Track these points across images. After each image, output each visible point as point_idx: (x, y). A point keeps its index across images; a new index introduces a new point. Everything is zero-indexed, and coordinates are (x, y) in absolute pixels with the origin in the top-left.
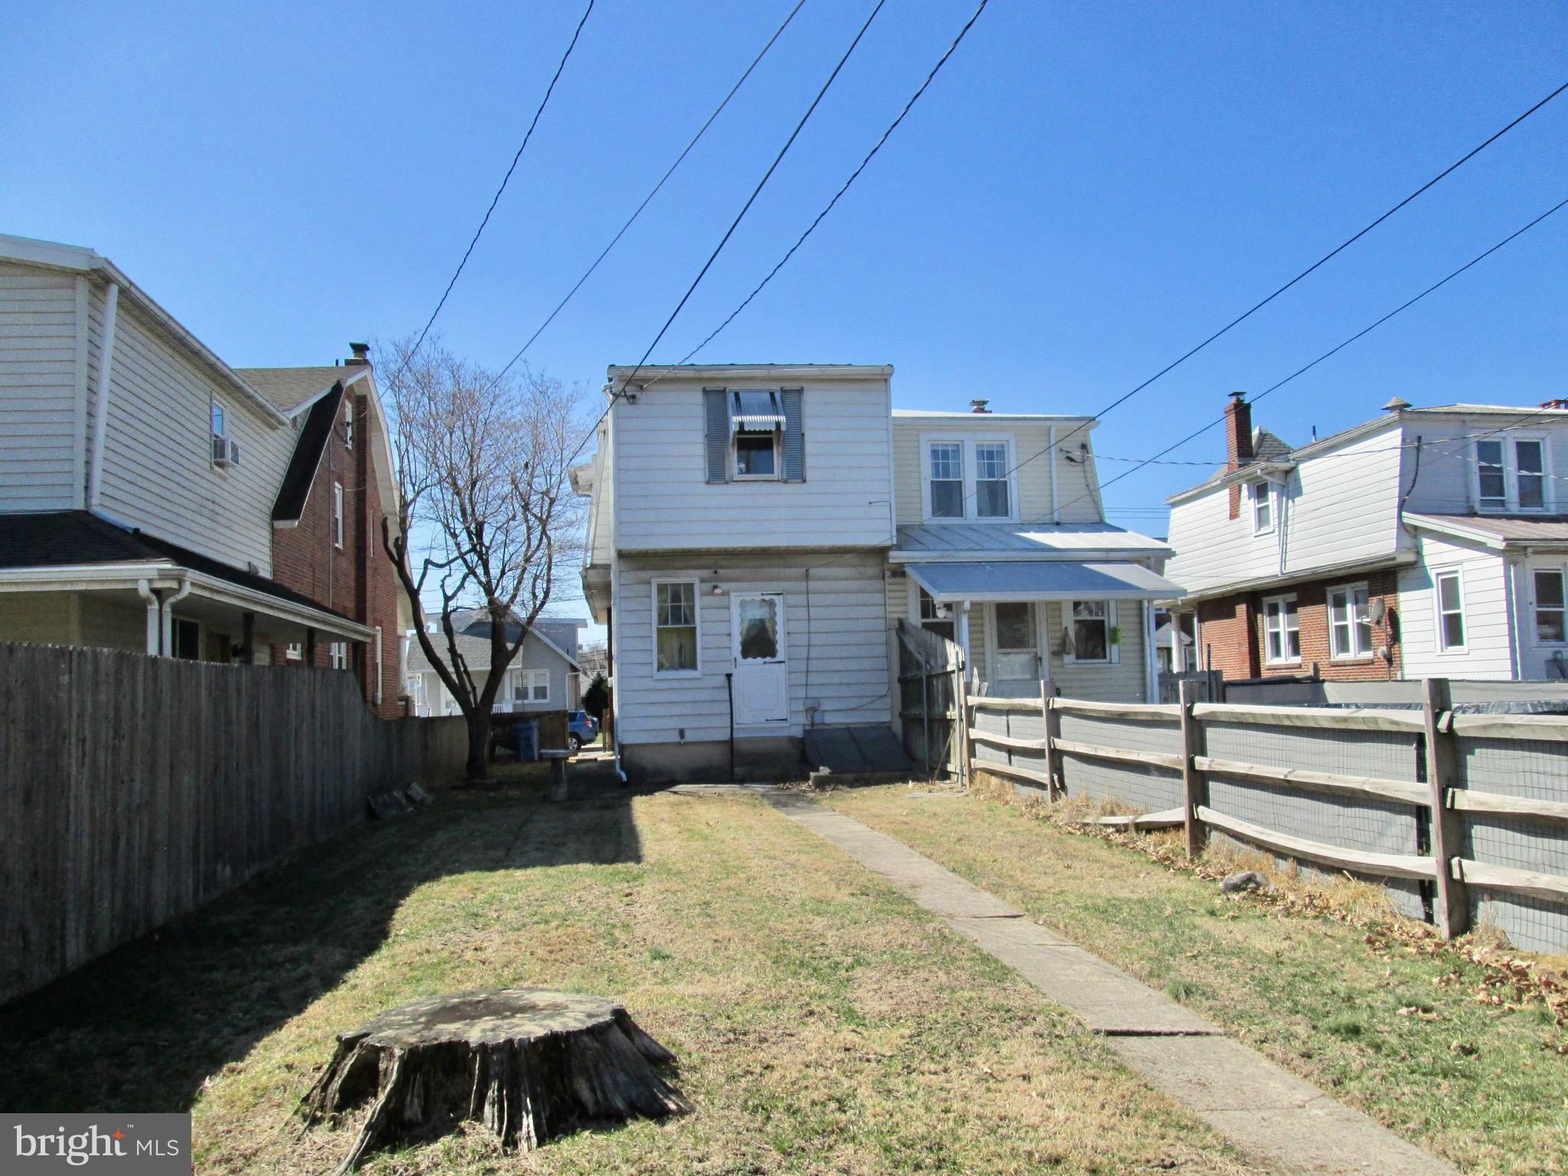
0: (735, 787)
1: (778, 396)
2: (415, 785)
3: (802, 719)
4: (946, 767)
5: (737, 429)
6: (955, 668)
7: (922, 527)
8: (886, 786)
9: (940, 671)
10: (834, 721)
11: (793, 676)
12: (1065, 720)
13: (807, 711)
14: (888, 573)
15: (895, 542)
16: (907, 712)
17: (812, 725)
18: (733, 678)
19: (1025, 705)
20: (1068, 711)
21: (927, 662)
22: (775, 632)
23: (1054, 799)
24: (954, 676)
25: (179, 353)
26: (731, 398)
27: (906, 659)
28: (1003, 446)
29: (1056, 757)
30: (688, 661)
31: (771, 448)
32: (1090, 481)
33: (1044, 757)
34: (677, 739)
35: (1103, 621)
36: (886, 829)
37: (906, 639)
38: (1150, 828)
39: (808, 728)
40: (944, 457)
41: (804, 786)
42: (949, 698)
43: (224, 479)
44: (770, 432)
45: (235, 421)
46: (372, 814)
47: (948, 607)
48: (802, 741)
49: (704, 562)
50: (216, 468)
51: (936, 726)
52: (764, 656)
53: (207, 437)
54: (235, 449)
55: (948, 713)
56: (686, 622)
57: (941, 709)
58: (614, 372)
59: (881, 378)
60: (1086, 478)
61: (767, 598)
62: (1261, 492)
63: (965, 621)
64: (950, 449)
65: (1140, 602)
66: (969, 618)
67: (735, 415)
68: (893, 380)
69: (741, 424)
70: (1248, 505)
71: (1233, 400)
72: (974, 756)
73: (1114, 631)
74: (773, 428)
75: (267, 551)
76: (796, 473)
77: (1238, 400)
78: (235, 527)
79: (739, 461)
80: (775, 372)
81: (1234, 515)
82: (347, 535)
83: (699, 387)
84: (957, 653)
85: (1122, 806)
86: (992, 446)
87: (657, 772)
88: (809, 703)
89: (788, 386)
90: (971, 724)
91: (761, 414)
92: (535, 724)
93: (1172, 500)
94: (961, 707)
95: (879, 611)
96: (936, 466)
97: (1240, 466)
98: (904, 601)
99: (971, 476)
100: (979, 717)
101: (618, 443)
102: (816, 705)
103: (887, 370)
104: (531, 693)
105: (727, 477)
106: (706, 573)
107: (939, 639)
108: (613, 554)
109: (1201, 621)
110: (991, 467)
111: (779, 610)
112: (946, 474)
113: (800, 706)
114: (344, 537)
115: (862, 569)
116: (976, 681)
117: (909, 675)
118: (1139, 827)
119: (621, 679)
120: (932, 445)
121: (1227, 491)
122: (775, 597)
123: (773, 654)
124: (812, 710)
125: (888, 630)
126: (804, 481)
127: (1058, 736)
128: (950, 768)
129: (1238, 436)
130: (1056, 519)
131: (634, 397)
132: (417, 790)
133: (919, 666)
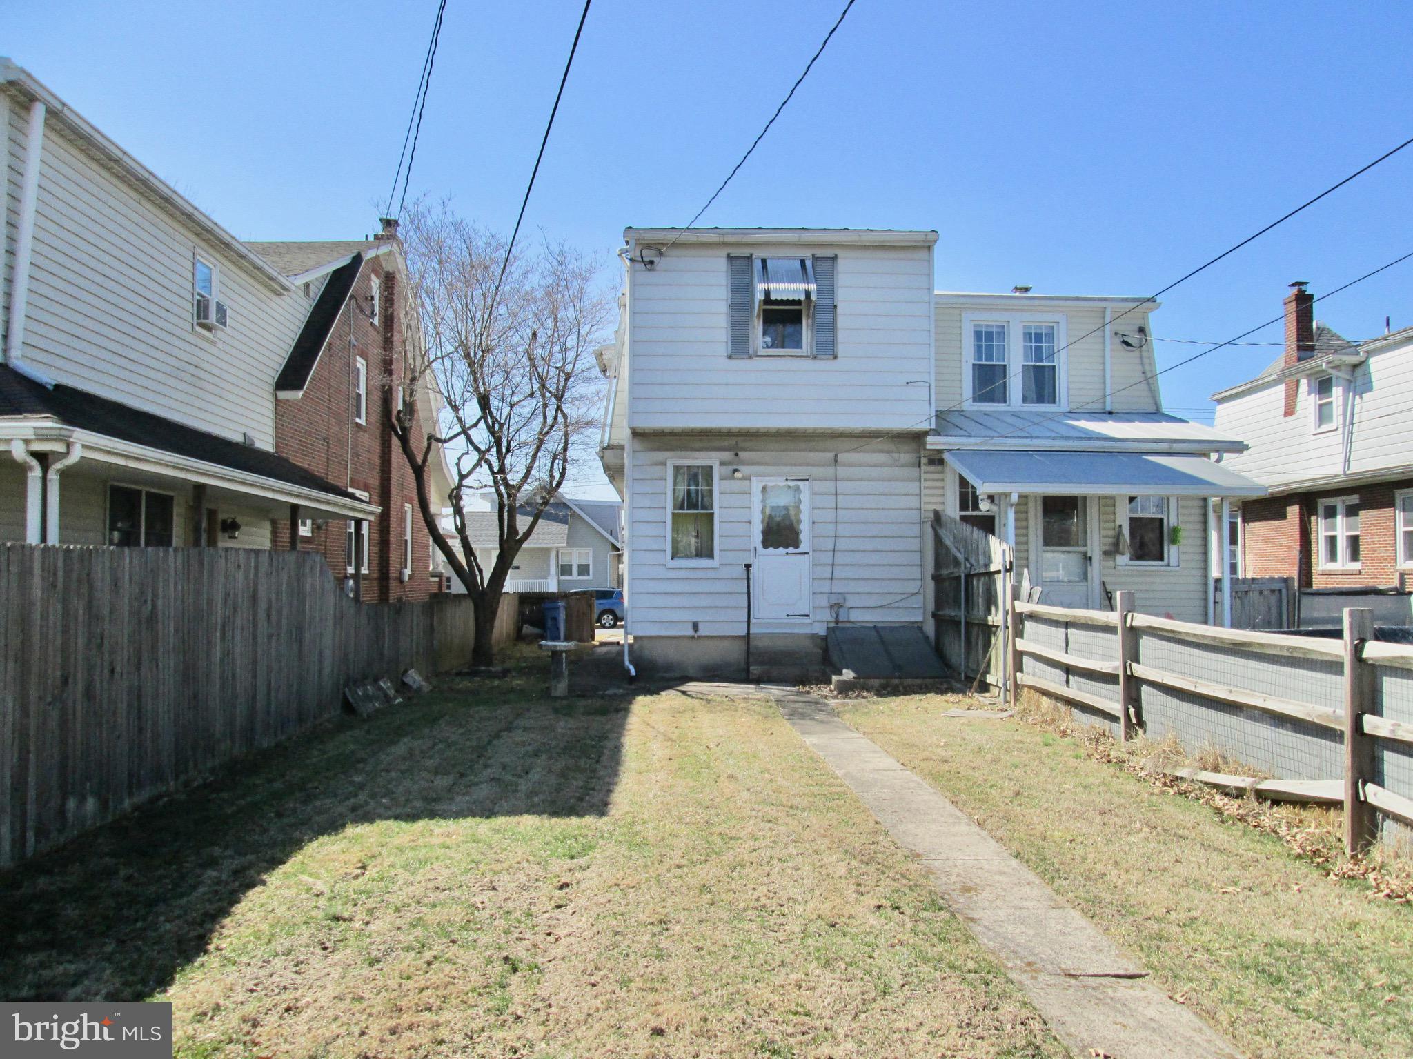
0: (750, 688)
1: (809, 264)
2: (412, 672)
3: (827, 616)
4: (985, 677)
5: (763, 298)
6: (1001, 568)
7: (961, 413)
8: (917, 697)
9: (982, 570)
10: (860, 619)
11: (818, 569)
12: (1146, 643)
13: (831, 607)
14: (924, 461)
15: (933, 426)
16: (940, 613)
17: (837, 622)
18: (752, 569)
19: (1091, 619)
20: (1153, 632)
21: (967, 559)
22: (799, 521)
23: (1128, 737)
24: (999, 579)
25: (147, 198)
26: (758, 264)
27: (942, 555)
28: (1052, 328)
29: (1133, 685)
30: (705, 551)
31: (801, 322)
32: (1147, 368)
33: (1117, 683)
34: (690, 632)
35: (1161, 520)
36: (922, 770)
37: (942, 532)
38: (1278, 799)
39: (832, 625)
40: (987, 339)
41: (825, 690)
42: (991, 600)
43: (214, 343)
44: (799, 302)
45: (225, 280)
46: (348, 708)
47: (991, 498)
48: (825, 639)
49: (726, 443)
50: (198, 329)
51: (975, 630)
52: (787, 547)
53: (189, 297)
54: (221, 309)
55: (990, 618)
56: (704, 507)
57: (981, 613)
58: (631, 234)
59: (924, 245)
60: (1142, 364)
61: (791, 484)
62: (1324, 386)
63: (1011, 515)
64: (995, 330)
65: (1205, 500)
66: (1016, 512)
67: (760, 282)
68: (937, 248)
69: (767, 293)
70: (1308, 401)
71: (1295, 290)
72: (1021, 670)
73: (1175, 531)
74: (803, 297)
75: (271, 423)
76: (827, 349)
77: (1300, 290)
78: (227, 395)
79: (765, 333)
80: (806, 237)
81: (1289, 411)
82: (370, 411)
83: (723, 253)
84: (1004, 551)
85: (1230, 759)
86: (1040, 327)
87: (669, 667)
88: (834, 600)
89: (820, 253)
90: (1019, 633)
91: (789, 282)
92: (562, 604)
93: (1219, 396)
94: (1007, 613)
95: (914, 502)
96: (979, 348)
97: (1299, 359)
98: (940, 492)
99: (1016, 360)
100: (1029, 625)
101: (633, 313)
102: (841, 601)
103: (931, 237)
104: (575, 570)
105: (751, 352)
106: (727, 456)
107: (982, 534)
108: (627, 433)
109: (1245, 521)
110: (1038, 350)
111: (804, 497)
112: (990, 358)
113: (824, 601)
114: (367, 413)
115: (896, 455)
116: (1026, 585)
117: (945, 572)
118: (1261, 795)
119: (632, 565)
120: (975, 326)
121: (1282, 387)
122: (801, 484)
123: (796, 546)
124: (837, 606)
125: (922, 522)
126: (835, 357)
127: (1137, 661)
128: (990, 679)
129: (1298, 329)
130: (1108, 408)
131: (652, 262)
132: (415, 678)
133: (956, 563)
